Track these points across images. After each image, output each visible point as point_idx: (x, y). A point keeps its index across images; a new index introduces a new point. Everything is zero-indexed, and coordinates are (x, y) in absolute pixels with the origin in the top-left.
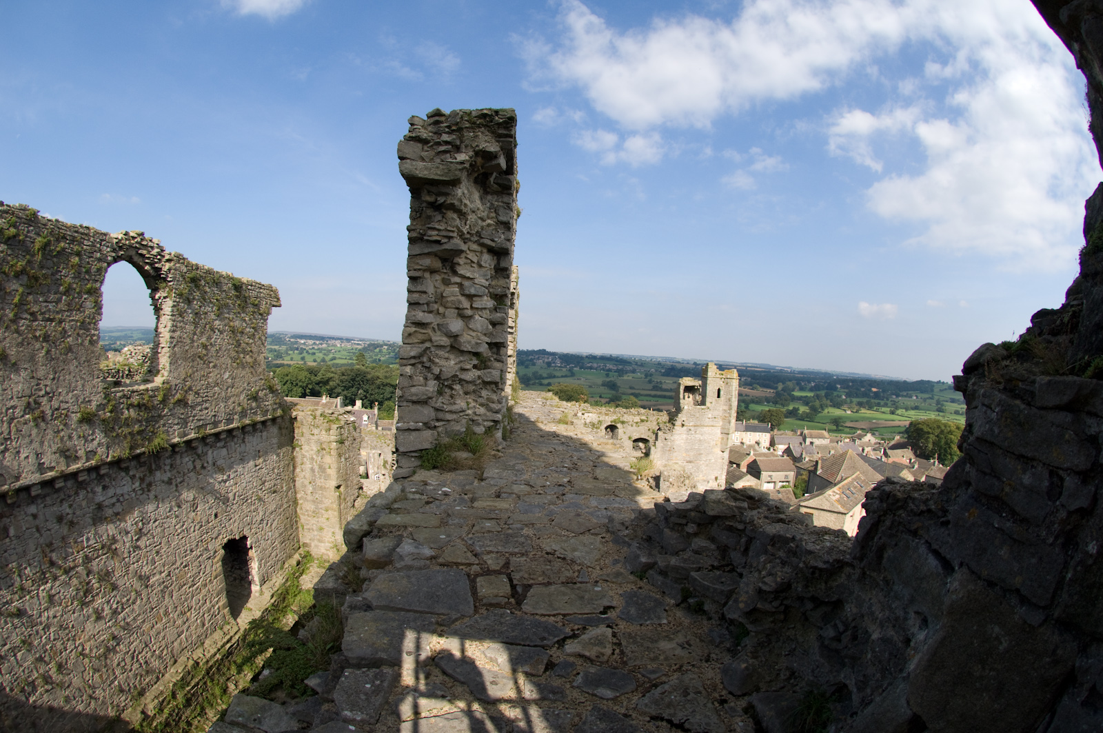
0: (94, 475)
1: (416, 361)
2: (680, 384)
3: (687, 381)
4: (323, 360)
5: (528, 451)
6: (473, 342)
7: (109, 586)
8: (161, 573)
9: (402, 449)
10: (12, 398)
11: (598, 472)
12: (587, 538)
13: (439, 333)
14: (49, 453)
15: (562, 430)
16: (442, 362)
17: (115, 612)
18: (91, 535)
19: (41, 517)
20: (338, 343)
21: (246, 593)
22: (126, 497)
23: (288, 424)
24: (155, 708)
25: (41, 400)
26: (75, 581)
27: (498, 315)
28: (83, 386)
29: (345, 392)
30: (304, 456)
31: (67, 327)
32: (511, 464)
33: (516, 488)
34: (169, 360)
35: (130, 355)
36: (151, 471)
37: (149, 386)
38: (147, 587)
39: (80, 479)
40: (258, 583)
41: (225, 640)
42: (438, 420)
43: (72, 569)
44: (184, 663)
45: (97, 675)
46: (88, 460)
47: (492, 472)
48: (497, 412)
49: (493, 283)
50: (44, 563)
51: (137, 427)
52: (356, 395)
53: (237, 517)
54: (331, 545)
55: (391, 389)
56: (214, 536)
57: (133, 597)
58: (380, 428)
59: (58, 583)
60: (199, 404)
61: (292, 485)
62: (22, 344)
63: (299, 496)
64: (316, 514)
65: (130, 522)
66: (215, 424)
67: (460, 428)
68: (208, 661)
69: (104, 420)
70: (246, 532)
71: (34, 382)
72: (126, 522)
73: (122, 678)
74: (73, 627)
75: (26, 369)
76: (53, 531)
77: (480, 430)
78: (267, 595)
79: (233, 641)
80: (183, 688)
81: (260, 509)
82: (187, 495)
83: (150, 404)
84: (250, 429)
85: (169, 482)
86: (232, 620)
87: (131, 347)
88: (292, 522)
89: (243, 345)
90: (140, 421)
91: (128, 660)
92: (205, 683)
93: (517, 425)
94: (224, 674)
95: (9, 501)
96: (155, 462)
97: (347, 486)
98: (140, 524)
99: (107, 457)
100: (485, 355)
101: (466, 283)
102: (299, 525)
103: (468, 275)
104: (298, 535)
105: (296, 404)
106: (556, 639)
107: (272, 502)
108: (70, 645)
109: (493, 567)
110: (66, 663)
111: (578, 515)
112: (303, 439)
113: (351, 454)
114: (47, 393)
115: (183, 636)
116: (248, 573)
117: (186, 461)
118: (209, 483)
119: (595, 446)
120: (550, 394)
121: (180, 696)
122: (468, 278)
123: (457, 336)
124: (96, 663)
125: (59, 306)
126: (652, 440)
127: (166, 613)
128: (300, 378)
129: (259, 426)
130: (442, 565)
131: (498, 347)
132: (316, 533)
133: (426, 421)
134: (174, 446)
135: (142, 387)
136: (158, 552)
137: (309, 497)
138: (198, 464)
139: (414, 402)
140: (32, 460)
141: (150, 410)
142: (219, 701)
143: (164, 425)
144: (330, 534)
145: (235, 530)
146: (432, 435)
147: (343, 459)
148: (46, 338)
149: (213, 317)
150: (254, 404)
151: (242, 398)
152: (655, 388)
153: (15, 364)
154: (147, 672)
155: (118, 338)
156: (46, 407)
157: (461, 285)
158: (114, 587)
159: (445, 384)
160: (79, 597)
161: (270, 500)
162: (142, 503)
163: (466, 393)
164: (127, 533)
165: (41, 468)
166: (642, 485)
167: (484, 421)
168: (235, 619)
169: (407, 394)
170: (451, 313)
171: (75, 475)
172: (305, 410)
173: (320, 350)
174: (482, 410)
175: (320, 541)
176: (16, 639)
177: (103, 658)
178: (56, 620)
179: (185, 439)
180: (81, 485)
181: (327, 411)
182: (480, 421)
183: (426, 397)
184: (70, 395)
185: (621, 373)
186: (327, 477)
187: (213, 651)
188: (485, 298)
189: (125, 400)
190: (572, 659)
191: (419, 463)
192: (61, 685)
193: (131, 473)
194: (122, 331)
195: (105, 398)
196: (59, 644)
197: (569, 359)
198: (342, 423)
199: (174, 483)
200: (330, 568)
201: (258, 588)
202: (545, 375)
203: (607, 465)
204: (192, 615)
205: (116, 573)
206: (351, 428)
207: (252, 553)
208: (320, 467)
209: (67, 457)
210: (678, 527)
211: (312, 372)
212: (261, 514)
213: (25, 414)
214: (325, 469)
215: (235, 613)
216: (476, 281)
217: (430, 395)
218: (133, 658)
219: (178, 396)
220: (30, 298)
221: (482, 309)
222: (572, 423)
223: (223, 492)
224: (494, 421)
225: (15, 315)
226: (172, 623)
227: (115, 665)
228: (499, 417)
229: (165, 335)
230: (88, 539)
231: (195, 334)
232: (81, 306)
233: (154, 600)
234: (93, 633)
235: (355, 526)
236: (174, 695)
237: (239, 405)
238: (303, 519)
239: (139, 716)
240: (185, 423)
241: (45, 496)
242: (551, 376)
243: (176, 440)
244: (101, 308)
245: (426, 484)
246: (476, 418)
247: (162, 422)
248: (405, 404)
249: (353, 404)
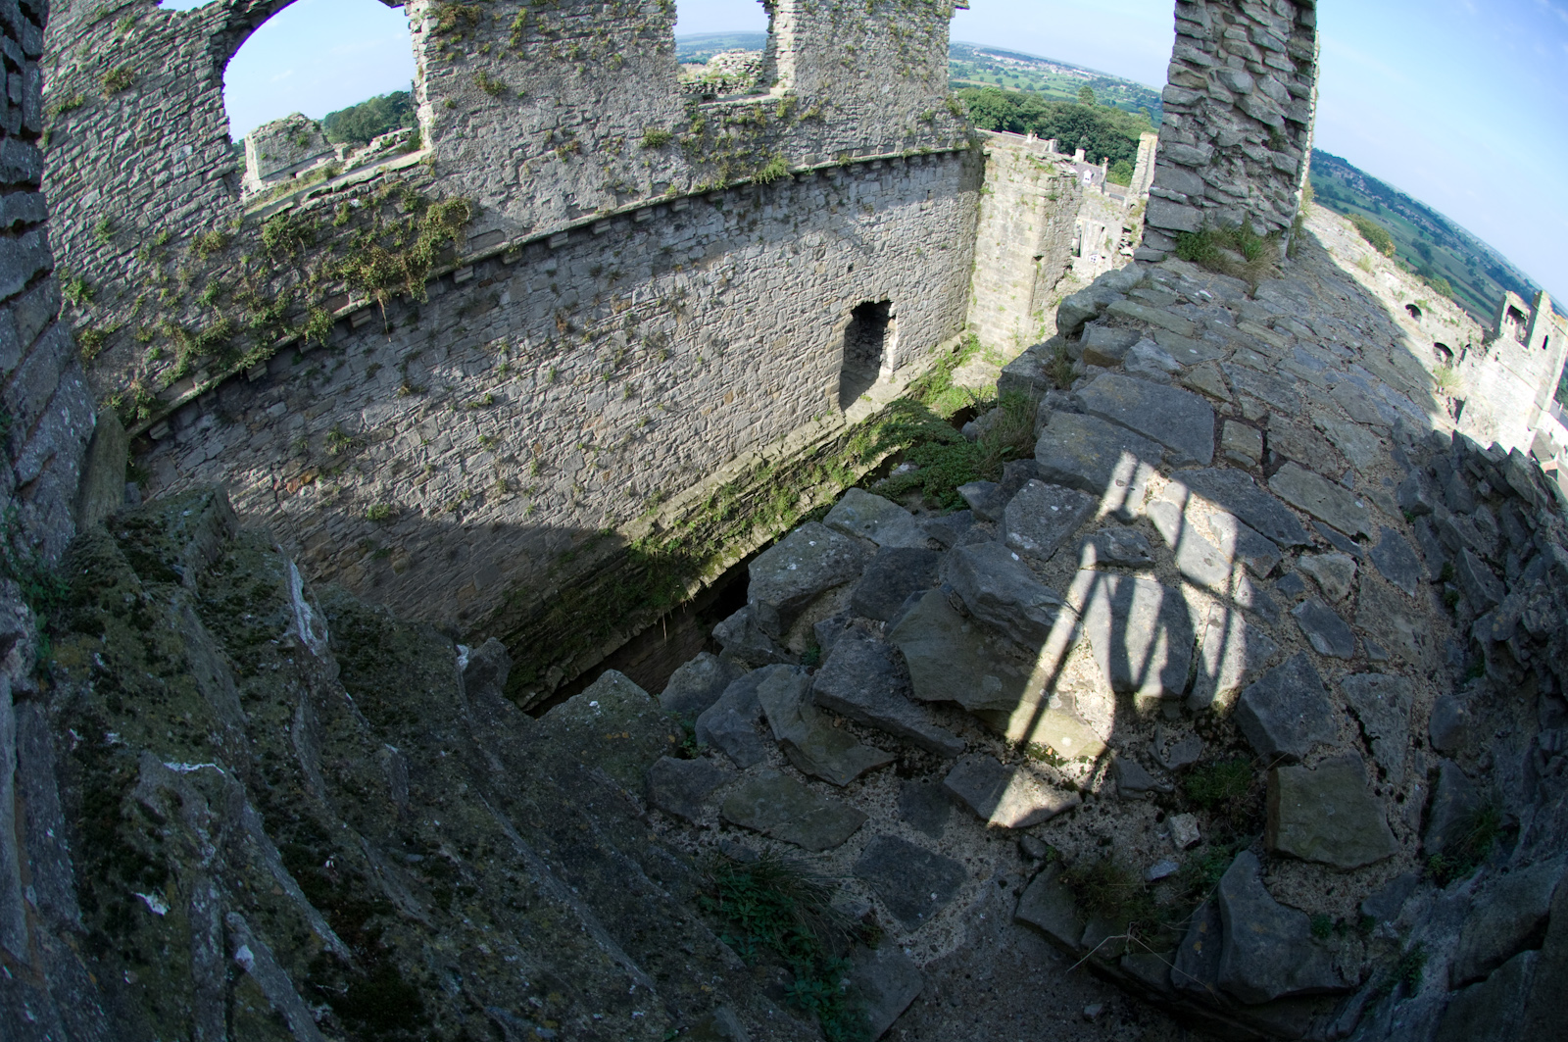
0: (664, 213)
1: (1187, 110)
2: (1505, 298)
3: (1514, 300)
4: (1030, 87)
5: (1316, 285)
6: (1266, 109)
7: (661, 354)
8: (749, 337)
9: (1152, 222)
10: (521, 135)
11: (1395, 354)
12: (1364, 432)
13: (1218, 83)
14: (588, 191)
15: (1359, 275)
16: (1221, 123)
17: (661, 388)
18: (646, 289)
19: (564, 272)
20: (1053, 69)
21: (869, 377)
22: (713, 238)
23: (976, 161)
24: (676, 519)
25: (575, 129)
26: (605, 350)
27: (1299, 85)
28: (650, 104)
29: (1061, 135)
30: (994, 207)
31: (616, 38)
32: (1294, 292)
33: (1295, 327)
34: (794, 67)
35: (724, 65)
36: (757, 206)
37: (762, 99)
38: (722, 355)
39: (639, 219)
40: (891, 366)
41: (819, 436)
42: (1207, 198)
43: (602, 334)
44: (748, 459)
45: (602, 473)
46: (654, 193)
47: (1267, 292)
48: (1286, 215)
49: (1293, 41)
50: (558, 331)
51: (739, 151)
52: (1077, 142)
53: (881, 273)
54: (1010, 334)
55: (1129, 145)
56: (841, 295)
57: (695, 369)
58: (1107, 194)
59: (574, 354)
60: (841, 123)
61: (971, 243)
62: (536, 70)
63: (978, 259)
64: (998, 287)
65: (713, 272)
66: (866, 150)
67: (1236, 218)
68: (783, 461)
69: (685, 144)
70: (891, 296)
71: (560, 111)
72: (707, 270)
73: (639, 476)
74: (584, 410)
75: (545, 98)
76: (580, 289)
77: (1261, 231)
78: (900, 383)
79: (830, 439)
80: (731, 494)
81: (918, 268)
82: (812, 238)
83: (763, 122)
84: (920, 160)
85: (786, 220)
86: (838, 411)
87: (723, 55)
88: (960, 293)
89: (912, 53)
90: (744, 143)
91: (660, 453)
92: (768, 491)
93: (1304, 245)
94: (800, 481)
95: (507, 261)
96: (765, 194)
97: (1050, 260)
98: (730, 273)
99: (688, 188)
100: (1279, 132)
101: (1257, 29)
102: (970, 297)
103: (1259, 19)
104: (965, 312)
105: (990, 138)
106: (1295, 542)
107: (937, 261)
108: (570, 436)
109: (1248, 415)
110: (554, 461)
111: (1363, 397)
112: (996, 185)
113: (1064, 218)
114: (585, 120)
115: (758, 424)
116: (880, 350)
117: (817, 194)
118: (846, 225)
119: (1397, 318)
120: (1348, 223)
121: (722, 507)
122: (1259, 23)
123: (1243, 94)
124: (607, 456)
125: (598, 17)
126: (1457, 354)
127: (742, 392)
128: (994, 105)
129: (933, 158)
130: (1186, 387)
131: (1297, 127)
132: (992, 313)
133: (1192, 194)
134: (798, 175)
135: (750, 100)
136: (750, 311)
137: (993, 264)
138: (834, 200)
139: (1178, 164)
140: (557, 202)
141: (762, 130)
142: (778, 517)
143: (784, 148)
144: (1012, 319)
145: (876, 291)
146: (1198, 215)
147: (1051, 222)
148: (579, 56)
149: (862, 14)
150: (927, 130)
151: (909, 119)
152: (1475, 285)
153: (525, 95)
154: (685, 469)
155: (698, 48)
156: (584, 136)
157: (1248, 29)
158: (669, 355)
159: (1224, 153)
160: (606, 370)
161: (935, 257)
162: (737, 246)
163: (1249, 175)
164: (706, 284)
165: (571, 211)
166: (1441, 401)
167: (1268, 220)
168: (843, 410)
169: (1169, 152)
170: (1235, 62)
171: (630, 215)
172: (1001, 147)
173: (1026, 74)
174: (1267, 205)
175: (995, 325)
176: (473, 438)
177: (619, 451)
178: (556, 403)
179: (817, 166)
180: (640, 227)
181: (1036, 154)
182: (1263, 219)
183: (1195, 162)
184: (628, 117)
185: (1438, 240)
186: (1025, 242)
187: (795, 449)
188: (1282, 57)
189: (722, 118)
190: (1302, 577)
191: (1173, 248)
192: (532, 492)
193: (725, 208)
194: (703, 38)
195: (688, 116)
196: (551, 437)
197: (1375, 187)
198: (1057, 174)
199: (792, 222)
200: (1030, 351)
201: (890, 372)
202: (1342, 196)
203: (1408, 352)
204: (780, 398)
205: (676, 337)
206: (1069, 183)
207: (891, 324)
208: (1017, 226)
209: (618, 194)
210: (1472, 478)
211: (1012, 99)
212: (918, 274)
213: (545, 148)
214: (1023, 230)
215: (846, 400)
216: (1270, 30)
217: (1202, 161)
218: (669, 450)
219: (809, 112)
220: (542, 17)
221: (1278, 70)
222: (1374, 275)
223: (867, 239)
224: (1280, 226)
225: (518, 41)
226: (745, 406)
227: (636, 458)
228: (1287, 222)
229: (786, 37)
230: (640, 294)
231: (834, 35)
232: (638, 11)
233: (728, 372)
234: (614, 414)
235: (1077, 304)
236: (713, 503)
237: (905, 127)
238: (978, 291)
239: (647, 529)
240: (818, 145)
241: (574, 246)
242: (1348, 200)
243: (802, 167)
244: (674, 10)
245: (1179, 277)
246: (1257, 212)
247: (781, 143)
248: (1165, 163)
249: (1072, 153)
